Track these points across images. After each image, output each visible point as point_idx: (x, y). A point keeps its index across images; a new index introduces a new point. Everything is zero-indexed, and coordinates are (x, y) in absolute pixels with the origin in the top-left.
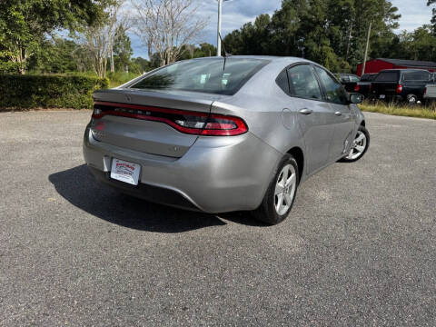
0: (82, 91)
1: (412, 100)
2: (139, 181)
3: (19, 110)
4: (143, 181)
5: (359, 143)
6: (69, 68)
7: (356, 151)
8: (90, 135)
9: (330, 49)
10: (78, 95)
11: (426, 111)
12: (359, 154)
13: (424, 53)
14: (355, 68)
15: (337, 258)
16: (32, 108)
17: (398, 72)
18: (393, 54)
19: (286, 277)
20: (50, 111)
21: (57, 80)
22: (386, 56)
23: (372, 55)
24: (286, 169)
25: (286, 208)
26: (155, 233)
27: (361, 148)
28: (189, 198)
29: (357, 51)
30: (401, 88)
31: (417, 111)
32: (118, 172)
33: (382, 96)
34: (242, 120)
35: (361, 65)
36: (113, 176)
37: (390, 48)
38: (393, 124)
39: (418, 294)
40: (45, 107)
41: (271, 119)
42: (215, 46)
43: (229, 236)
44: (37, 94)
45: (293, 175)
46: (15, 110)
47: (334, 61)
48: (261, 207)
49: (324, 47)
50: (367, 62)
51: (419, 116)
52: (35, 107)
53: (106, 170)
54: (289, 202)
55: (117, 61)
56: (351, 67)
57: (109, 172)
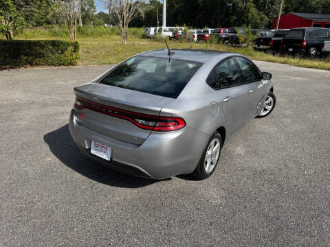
0: (60, 52)
1: (313, 52)
2: (111, 158)
3: (13, 68)
4: (114, 159)
5: (268, 104)
6: (46, 22)
7: (265, 110)
8: (74, 121)
9: (253, 5)
10: (57, 55)
11: (322, 63)
12: (267, 112)
13: (327, 7)
14: (272, 20)
15: (245, 207)
16: (22, 66)
17: (304, 30)
18: (303, 8)
19: (211, 224)
20: (36, 68)
21: (40, 44)
22: (296, 10)
23: (286, 10)
24: (213, 143)
25: (213, 166)
26: (123, 189)
27: (269, 108)
28: (145, 172)
29: (274, 6)
30: (305, 44)
31: (316, 63)
32: (96, 150)
33: (291, 50)
34: (181, 118)
35: (277, 18)
36: (93, 152)
37: (300, 4)
38: (297, 76)
39: (296, 237)
40: (32, 65)
41: (202, 113)
42: (161, 2)
43: (174, 190)
44: (25, 55)
45: (218, 144)
46: (10, 69)
47: (256, 15)
48: (196, 171)
49: (248, 4)
50: (282, 16)
51: (317, 68)
52: (24, 65)
53: (87, 147)
54: (215, 163)
55: (84, 18)
56: (269, 20)
57: (90, 149)
